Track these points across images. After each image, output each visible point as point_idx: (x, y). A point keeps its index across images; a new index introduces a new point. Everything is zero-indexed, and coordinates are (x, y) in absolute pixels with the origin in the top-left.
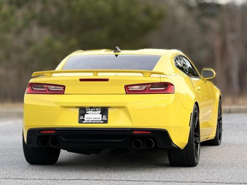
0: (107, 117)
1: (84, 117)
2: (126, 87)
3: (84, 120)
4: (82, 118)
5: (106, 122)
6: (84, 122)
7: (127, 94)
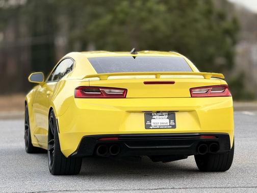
0: (175, 122)
1: (150, 122)
2: (191, 90)
3: (150, 125)
4: (148, 123)
5: (174, 127)
6: (151, 127)
7: (192, 97)
